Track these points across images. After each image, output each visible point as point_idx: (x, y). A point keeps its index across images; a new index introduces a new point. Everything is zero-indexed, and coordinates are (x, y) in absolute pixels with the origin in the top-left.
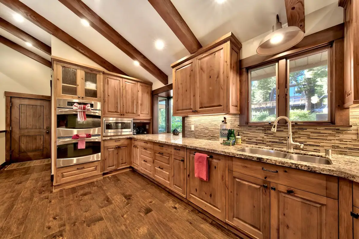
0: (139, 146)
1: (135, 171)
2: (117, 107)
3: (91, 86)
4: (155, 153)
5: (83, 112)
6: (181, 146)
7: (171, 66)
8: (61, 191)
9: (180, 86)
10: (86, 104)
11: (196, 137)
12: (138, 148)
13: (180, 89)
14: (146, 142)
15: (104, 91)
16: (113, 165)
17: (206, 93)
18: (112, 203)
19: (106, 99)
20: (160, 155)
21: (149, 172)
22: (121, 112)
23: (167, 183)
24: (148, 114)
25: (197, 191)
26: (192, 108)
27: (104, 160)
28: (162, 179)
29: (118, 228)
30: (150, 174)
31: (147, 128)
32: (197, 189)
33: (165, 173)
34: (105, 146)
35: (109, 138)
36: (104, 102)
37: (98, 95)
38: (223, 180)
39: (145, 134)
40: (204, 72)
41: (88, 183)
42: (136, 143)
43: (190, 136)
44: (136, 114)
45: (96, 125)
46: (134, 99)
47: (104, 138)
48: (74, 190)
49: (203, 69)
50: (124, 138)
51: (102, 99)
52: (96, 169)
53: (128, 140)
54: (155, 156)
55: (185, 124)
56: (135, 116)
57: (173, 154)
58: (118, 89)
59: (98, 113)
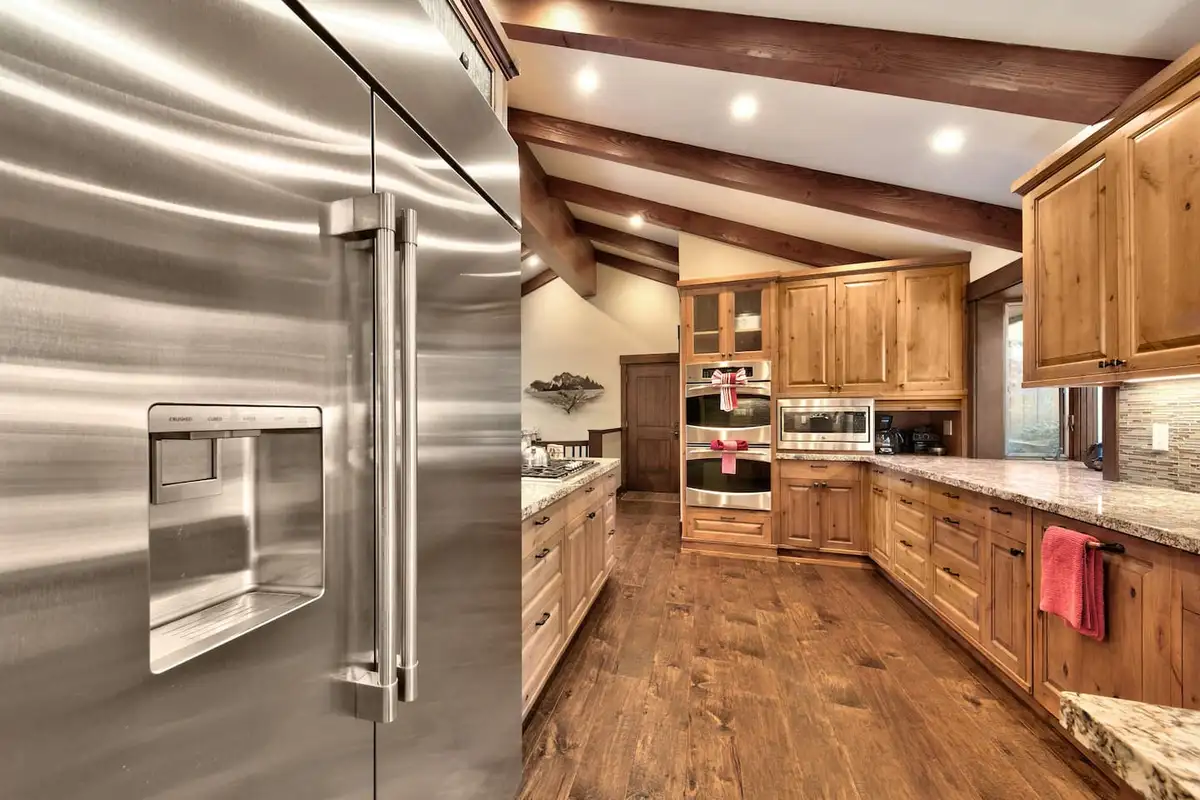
0: (888, 493)
1: (882, 576)
2: (818, 368)
3: (748, 323)
4: (935, 519)
5: (731, 388)
6: (1010, 497)
7: (1014, 188)
8: (694, 555)
9: (1052, 266)
10: (735, 370)
11: (1182, 480)
12: (886, 498)
13: (1050, 277)
14: (910, 479)
15: (780, 329)
16: (805, 534)
17: (1166, 281)
18: (783, 611)
19: (786, 349)
20: (950, 528)
21: (920, 583)
22: (830, 380)
23: (971, 628)
24: (946, 380)
25: (1066, 673)
26: (1104, 351)
27: (779, 514)
28: (958, 613)
29: (783, 652)
30: (920, 589)
31: (945, 433)
32: (1068, 665)
33: (964, 593)
34: (782, 476)
35: (792, 456)
36: (781, 356)
37: (765, 342)
38: (1161, 648)
39: (936, 454)
40: (1157, 188)
41: (744, 560)
42: (883, 481)
43: (1147, 475)
44: (887, 382)
45: (761, 418)
46: (881, 334)
47: (780, 456)
48: (714, 562)
49: (1152, 176)
50: (839, 459)
51: (774, 350)
52: (760, 532)
53: (857, 470)
54: (935, 528)
55: (1120, 420)
56: (886, 390)
57: (989, 527)
58: (819, 311)
59: (764, 389)
